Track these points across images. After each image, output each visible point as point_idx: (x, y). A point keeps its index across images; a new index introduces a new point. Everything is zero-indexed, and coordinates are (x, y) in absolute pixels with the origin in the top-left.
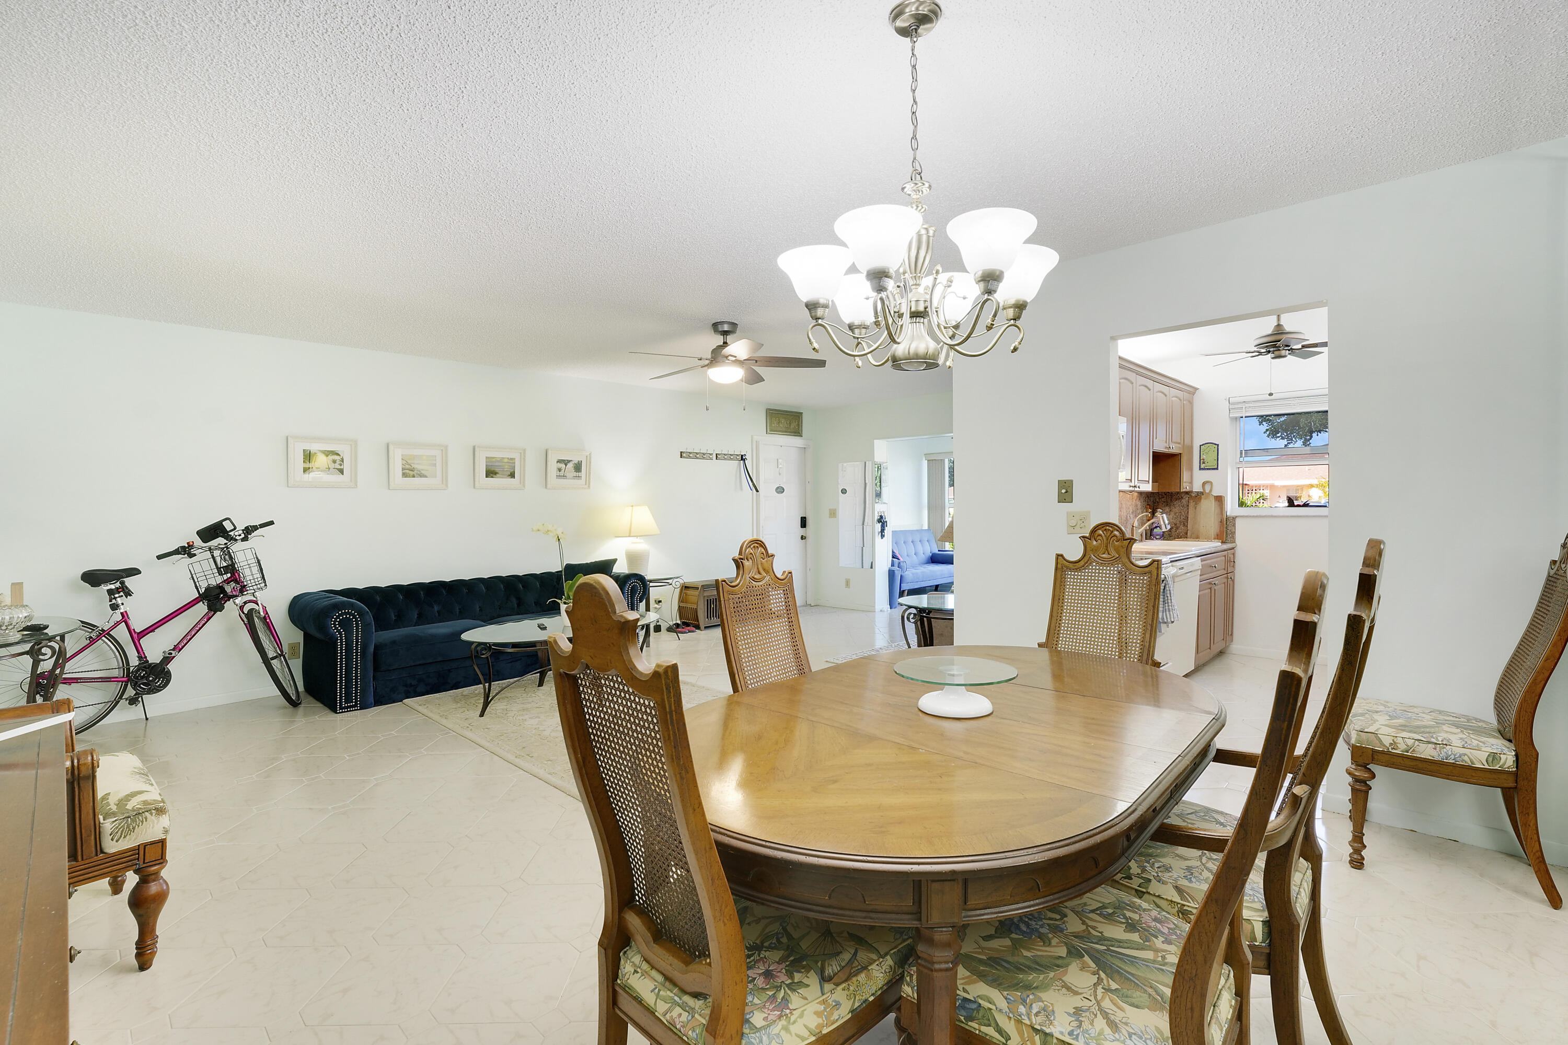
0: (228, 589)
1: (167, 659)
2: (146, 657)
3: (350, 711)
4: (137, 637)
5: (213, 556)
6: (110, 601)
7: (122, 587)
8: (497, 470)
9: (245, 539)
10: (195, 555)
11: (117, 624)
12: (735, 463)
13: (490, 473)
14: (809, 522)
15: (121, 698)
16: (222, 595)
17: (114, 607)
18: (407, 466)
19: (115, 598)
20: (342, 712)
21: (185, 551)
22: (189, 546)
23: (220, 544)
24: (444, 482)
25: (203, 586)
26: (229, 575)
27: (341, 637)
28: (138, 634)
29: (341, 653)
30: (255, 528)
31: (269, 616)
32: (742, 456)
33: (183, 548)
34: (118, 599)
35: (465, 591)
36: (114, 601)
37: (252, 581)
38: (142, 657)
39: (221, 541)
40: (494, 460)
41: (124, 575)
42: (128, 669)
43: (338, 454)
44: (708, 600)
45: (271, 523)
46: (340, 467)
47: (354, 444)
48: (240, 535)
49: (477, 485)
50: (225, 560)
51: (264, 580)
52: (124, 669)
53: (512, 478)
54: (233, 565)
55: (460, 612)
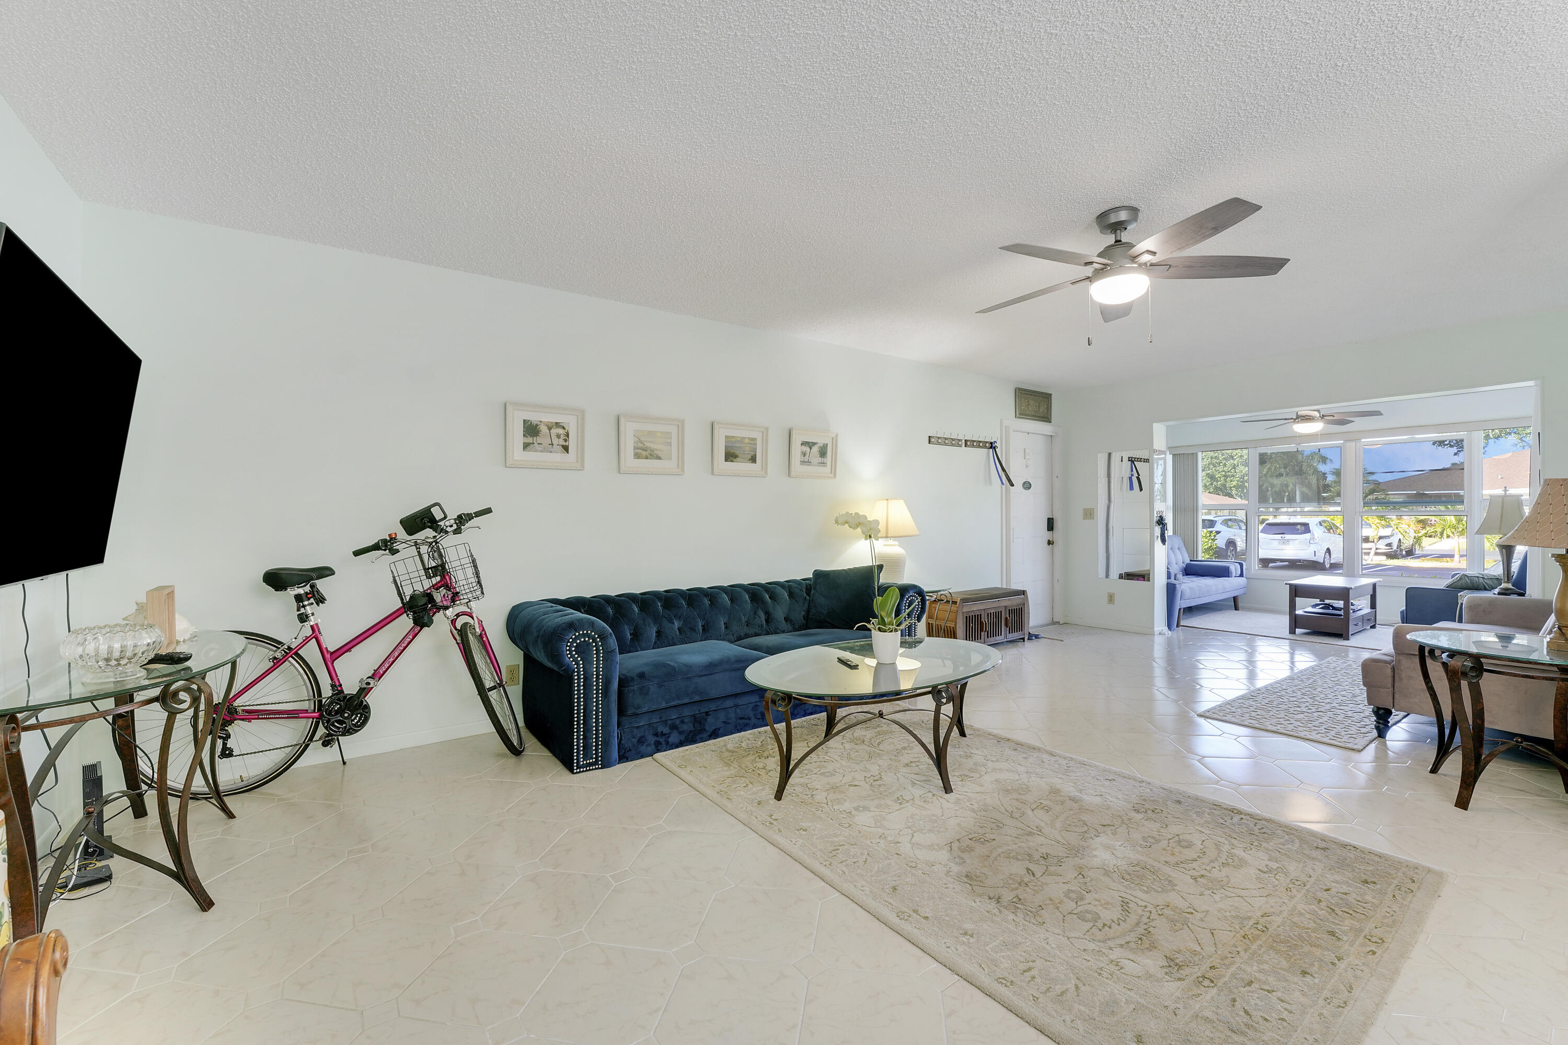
0: (438, 597)
1: (364, 691)
2: (340, 685)
3: (590, 770)
4: (331, 657)
5: (419, 552)
6: (298, 610)
7: (313, 591)
8: (737, 453)
9: (458, 531)
10: (398, 551)
11: (307, 640)
12: (983, 452)
13: (730, 456)
14: (1058, 525)
15: (311, 739)
16: (429, 606)
17: (303, 618)
18: (640, 445)
19: (304, 606)
20: (580, 772)
21: (386, 546)
22: (391, 539)
23: (427, 538)
24: (680, 466)
25: (408, 592)
26: (438, 578)
27: (578, 668)
28: (332, 653)
29: (579, 690)
30: (470, 517)
31: (485, 634)
32: (991, 443)
33: (385, 541)
34: (308, 608)
35: (707, 602)
36: (302, 610)
37: (466, 587)
38: (336, 687)
39: (428, 533)
40: (734, 440)
41: (314, 575)
42: (320, 701)
43: (564, 428)
44: (967, 617)
45: (488, 511)
46: (564, 444)
47: (581, 414)
48: (451, 526)
49: (716, 470)
50: (434, 559)
51: (481, 586)
52: (315, 702)
53: (752, 462)
54: (443, 565)
55: (703, 630)
